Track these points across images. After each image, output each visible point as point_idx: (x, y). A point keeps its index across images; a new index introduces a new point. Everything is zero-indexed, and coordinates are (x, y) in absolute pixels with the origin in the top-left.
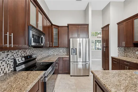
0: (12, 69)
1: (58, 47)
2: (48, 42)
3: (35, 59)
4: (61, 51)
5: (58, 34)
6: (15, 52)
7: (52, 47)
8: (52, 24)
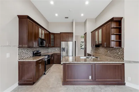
0: (32, 55)
1: (54, 47)
2: (47, 44)
3: (40, 53)
4: (56, 49)
5: (54, 38)
6: (33, 49)
7: (50, 47)
8: (50, 33)
